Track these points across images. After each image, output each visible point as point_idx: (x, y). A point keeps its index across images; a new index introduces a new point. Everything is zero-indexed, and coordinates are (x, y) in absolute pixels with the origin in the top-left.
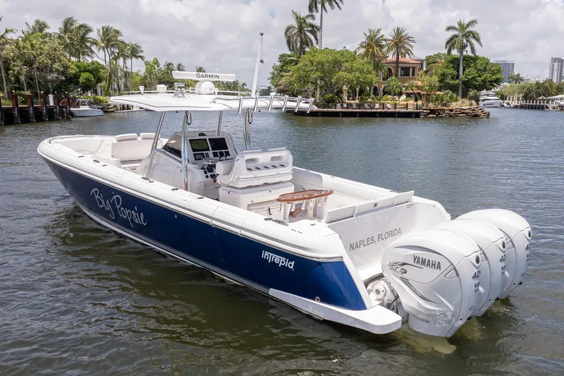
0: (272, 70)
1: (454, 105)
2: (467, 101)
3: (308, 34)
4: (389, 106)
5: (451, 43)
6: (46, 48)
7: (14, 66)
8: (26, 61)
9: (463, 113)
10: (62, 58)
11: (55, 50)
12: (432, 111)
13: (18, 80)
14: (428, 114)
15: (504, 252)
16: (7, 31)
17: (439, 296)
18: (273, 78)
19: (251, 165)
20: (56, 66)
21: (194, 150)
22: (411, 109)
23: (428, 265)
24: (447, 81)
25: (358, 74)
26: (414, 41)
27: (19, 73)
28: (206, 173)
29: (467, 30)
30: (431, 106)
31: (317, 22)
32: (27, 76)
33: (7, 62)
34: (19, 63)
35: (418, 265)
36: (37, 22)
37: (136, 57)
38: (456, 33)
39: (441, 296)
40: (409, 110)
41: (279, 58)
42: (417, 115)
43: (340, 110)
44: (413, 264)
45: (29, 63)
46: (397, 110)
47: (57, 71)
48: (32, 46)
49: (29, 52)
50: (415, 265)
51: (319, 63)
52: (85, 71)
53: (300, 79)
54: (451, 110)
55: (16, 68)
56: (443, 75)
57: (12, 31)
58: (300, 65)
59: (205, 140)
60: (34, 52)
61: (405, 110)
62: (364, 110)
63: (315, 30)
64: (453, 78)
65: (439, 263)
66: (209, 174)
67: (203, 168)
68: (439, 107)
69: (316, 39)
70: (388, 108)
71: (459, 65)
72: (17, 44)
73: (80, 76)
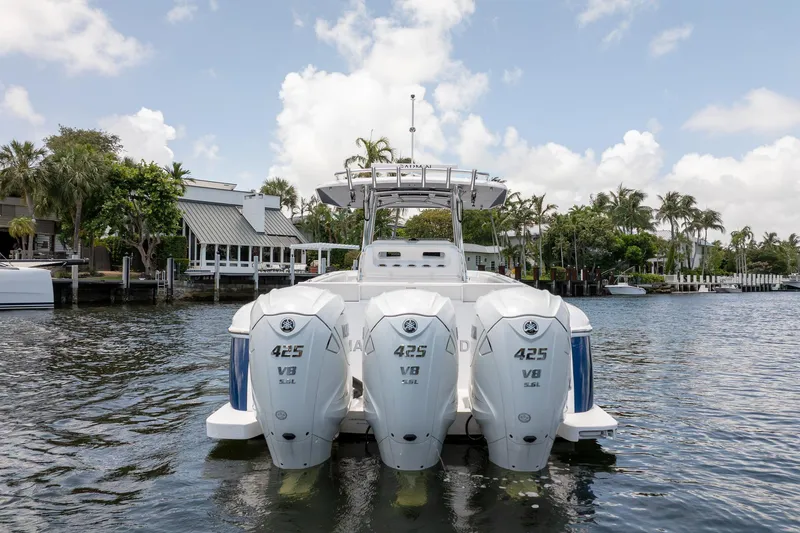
6: (592, 221)
7: (558, 241)
19: (387, 262)
20: (598, 240)
37: (715, 227)
45: (572, 238)
47: (601, 244)
49: (570, 226)
52: (632, 245)
55: (559, 244)
73: (626, 250)
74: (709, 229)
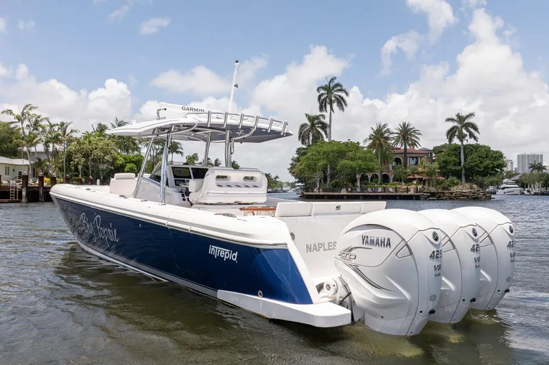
0: (291, 162)
1: (454, 189)
2: (468, 185)
3: (319, 129)
4: (391, 190)
5: (451, 133)
6: (102, 144)
7: (75, 158)
8: (84, 154)
9: (463, 196)
10: (113, 151)
11: (108, 145)
12: (433, 194)
13: (76, 169)
14: (429, 197)
15: (476, 241)
16: (72, 131)
17: (390, 279)
18: (291, 168)
19: (221, 182)
20: (107, 158)
21: (175, 176)
22: (412, 192)
23: (377, 243)
24: (449, 167)
25: (360, 162)
26: (420, 134)
27: (78, 164)
28: (183, 196)
29: (466, 121)
30: (433, 189)
31: (326, 121)
32: (84, 166)
33: (70, 155)
34: (79, 155)
35: (367, 246)
36: (100, 125)
37: (177, 152)
38: (456, 124)
39: (393, 279)
40: (409, 193)
41: (297, 151)
42: (417, 198)
43: (344, 193)
44: (361, 245)
45: (86, 156)
46: (398, 194)
47: (108, 161)
48: (90, 142)
49: (87, 146)
50: (364, 246)
51: (324, 153)
52: (130, 162)
53: (309, 166)
54: (452, 193)
55: (76, 160)
56: (445, 162)
57: (75, 131)
58: (309, 154)
59: (188, 168)
60: (90, 147)
61: (406, 193)
62: (367, 194)
63: (324, 126)
64: (455, 165)
65: (389, 239)
66: (186, 197)
67: (181, 192)
68: (440, 191)
69: (326, 134)
70: (390, 192)
71: (460, 153)
72: (79, 141)
73: (125, 166)
74: (174, 154)
